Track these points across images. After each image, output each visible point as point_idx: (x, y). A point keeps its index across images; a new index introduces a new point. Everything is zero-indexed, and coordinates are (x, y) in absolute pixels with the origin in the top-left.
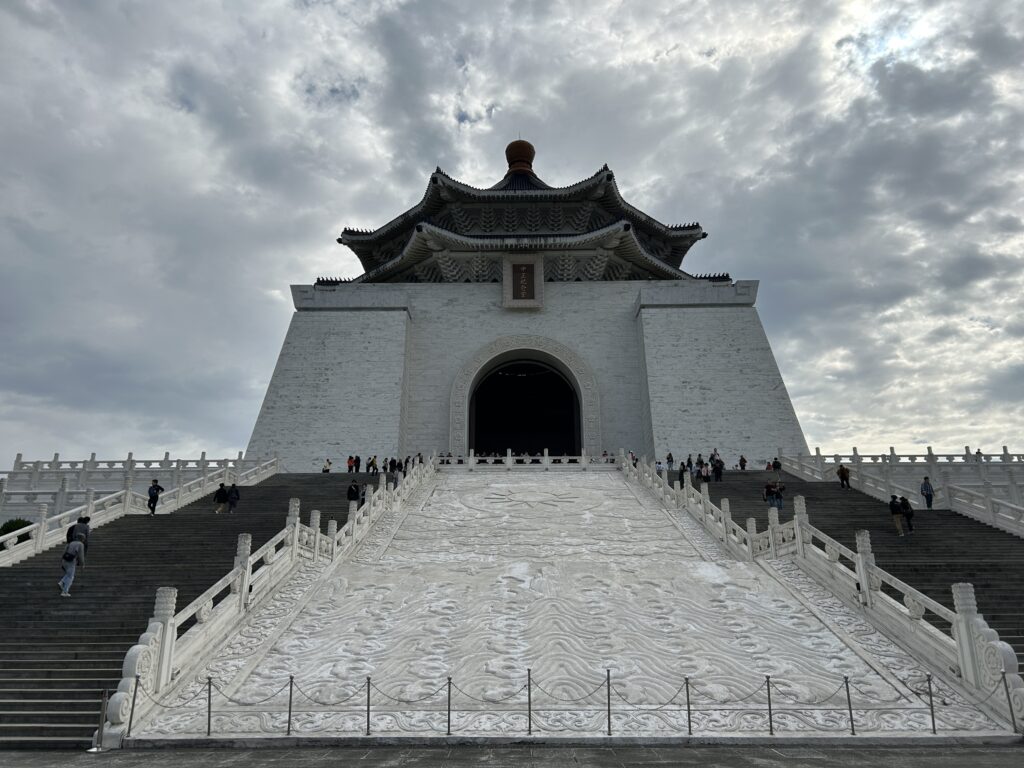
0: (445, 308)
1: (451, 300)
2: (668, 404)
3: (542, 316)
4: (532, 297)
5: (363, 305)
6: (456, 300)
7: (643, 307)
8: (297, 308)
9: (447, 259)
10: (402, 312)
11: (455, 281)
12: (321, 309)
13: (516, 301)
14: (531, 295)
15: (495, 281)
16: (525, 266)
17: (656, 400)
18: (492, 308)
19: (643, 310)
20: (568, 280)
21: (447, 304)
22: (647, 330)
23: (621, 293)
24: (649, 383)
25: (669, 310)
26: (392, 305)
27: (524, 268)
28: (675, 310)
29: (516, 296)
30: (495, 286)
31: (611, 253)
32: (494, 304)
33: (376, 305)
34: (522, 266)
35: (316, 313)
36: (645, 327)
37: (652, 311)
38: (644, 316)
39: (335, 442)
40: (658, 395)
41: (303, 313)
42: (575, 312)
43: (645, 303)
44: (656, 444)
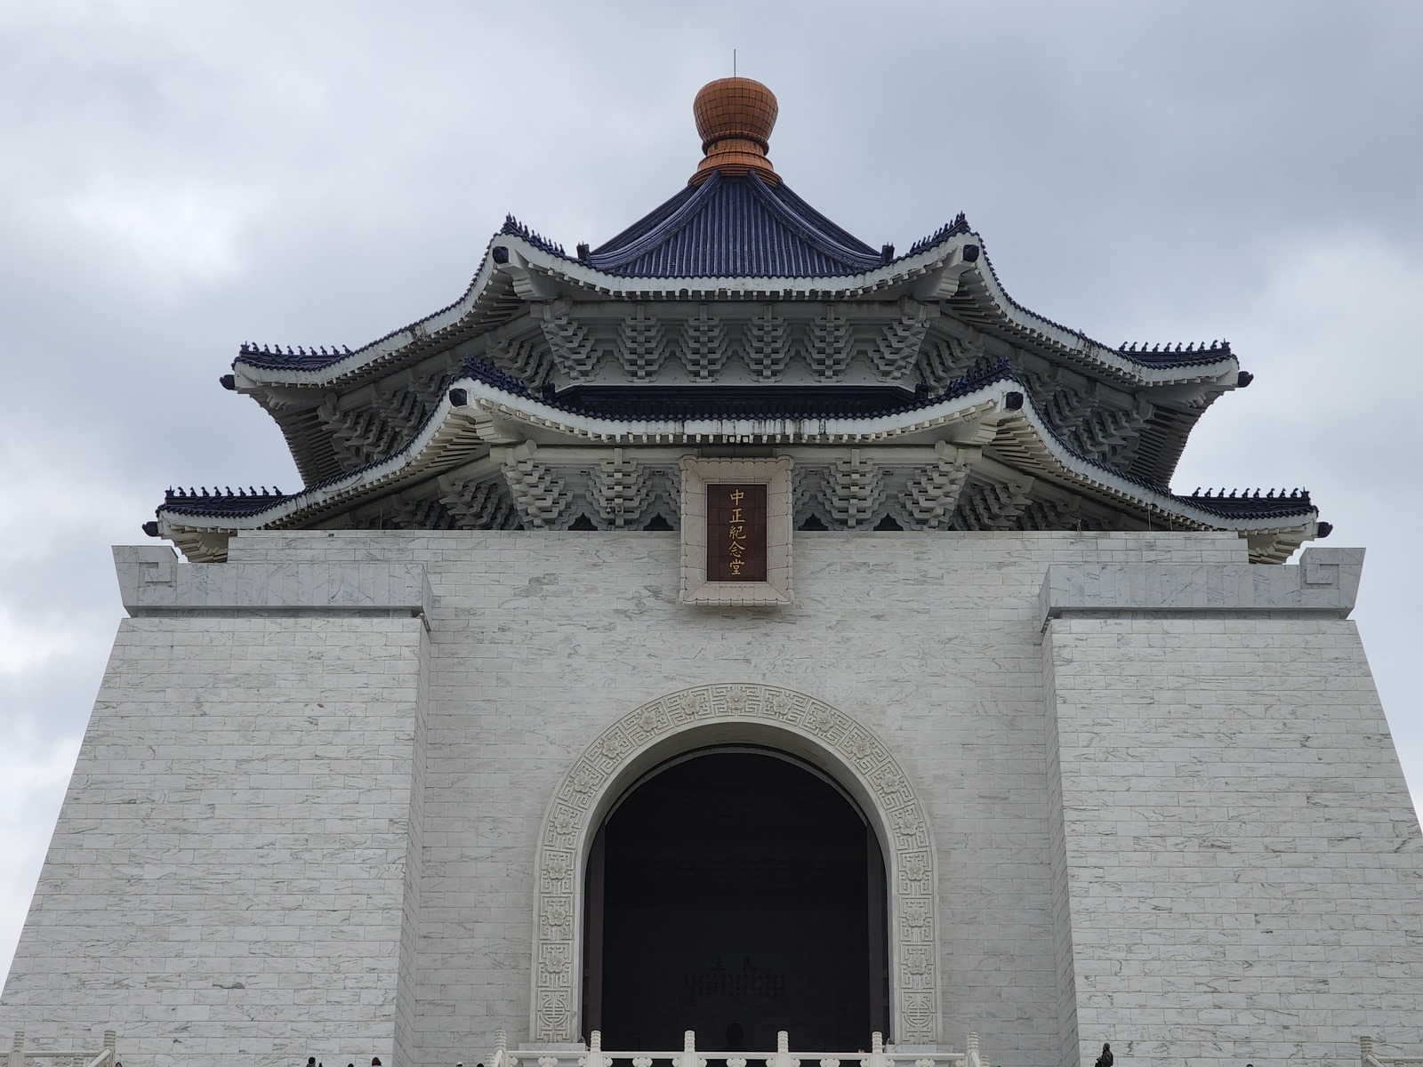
0: (524, 602)
1: (538, 580)
2: (1116, 886)
3: (786, 628)
4: (761, 576)
5: (305, 602)
6: (551, 578)
7: (1057, 613)
8: (128, 609)
9: (528, 467)
10: (409, 620)
11: (549, 523)
12: (191, 612)
13: (716, 584)
14: (757, 572)
15: (659, 524)
16: (741, 488)
17: (1087, 874)
18: (650, 602)
19: (1055, 623)
20: (859, 522)
21: (526, 593)
22: (1064, 677)
23: (1000, 565)
24: (1067, 829)
25: (1125, 624)
26: (382, 602)
27: (737, 496)
28: (1141, 624)
29: (717, 571)
30: (657, 542)
31: (976, 456)
32: (656, 594)
33: (340, 602)
34: (732, 488)
35: (180, 623)
36: (1061, 670)
37: (1079, 625)
38: (1057, 639)
39: (229, 981)
40: (1091, 861)
41: (144, 622)
42: (878, 617)
43: (1062, 604)
44: (1081, 997)
